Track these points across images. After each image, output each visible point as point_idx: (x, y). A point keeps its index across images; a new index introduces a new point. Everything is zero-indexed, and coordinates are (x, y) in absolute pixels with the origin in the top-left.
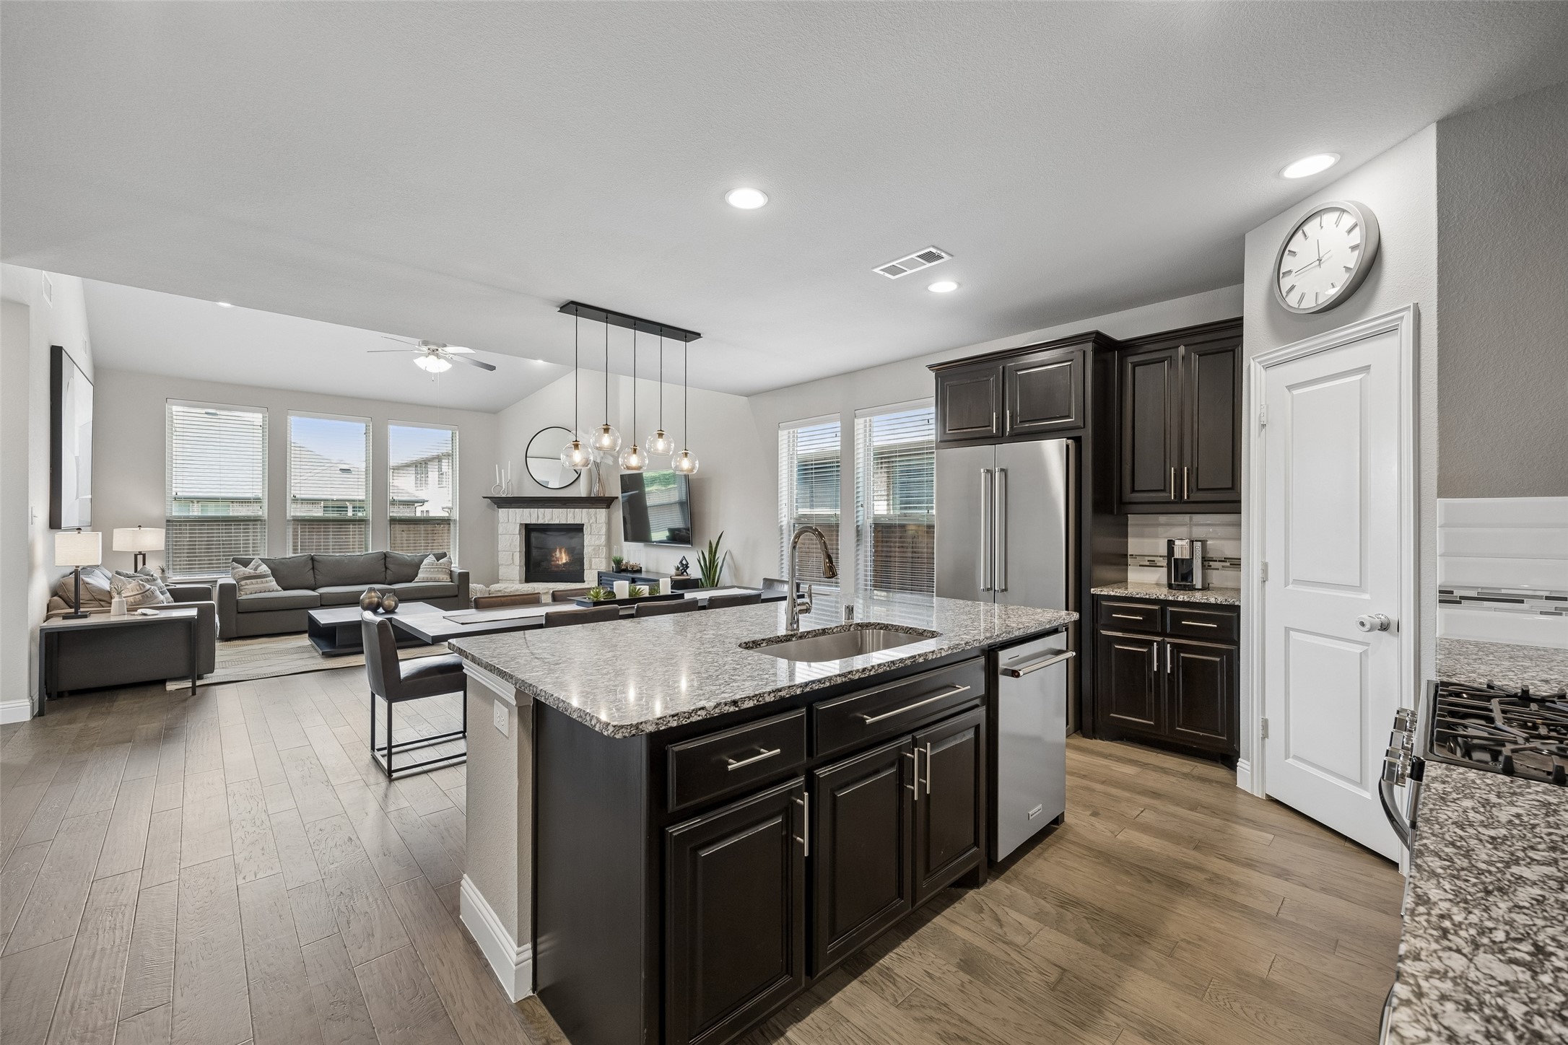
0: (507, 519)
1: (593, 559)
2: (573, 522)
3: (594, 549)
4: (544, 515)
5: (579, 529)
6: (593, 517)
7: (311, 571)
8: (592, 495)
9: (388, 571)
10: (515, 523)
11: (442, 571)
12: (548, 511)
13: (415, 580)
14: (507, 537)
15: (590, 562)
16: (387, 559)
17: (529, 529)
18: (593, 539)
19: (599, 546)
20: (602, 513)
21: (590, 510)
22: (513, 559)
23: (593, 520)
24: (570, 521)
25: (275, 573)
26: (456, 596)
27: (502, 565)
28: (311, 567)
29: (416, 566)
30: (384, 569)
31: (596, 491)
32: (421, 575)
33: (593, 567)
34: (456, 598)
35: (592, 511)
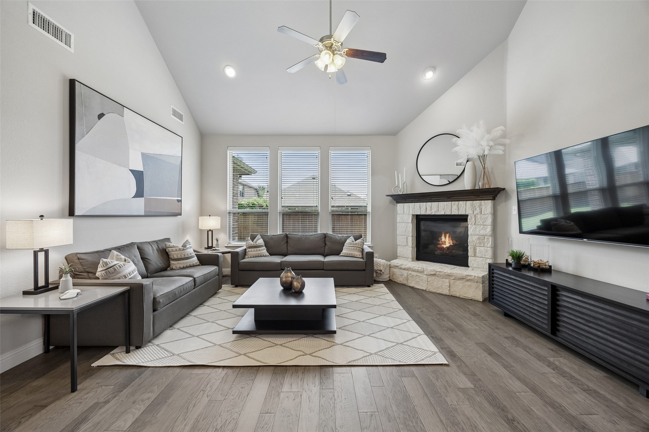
0: (402, 212)
1: (477, 248)
2: (457, 213)
3: (479, 238)
4: (431, 207)
5: (464, 218)
6: (478, 209)
7: (286, 244)
8: (477, 188)
9: (326, 246)
10: (409, 214)
11: (356, 249)
12: (435, 204)
13: (341, 254)
14: (403, 224)
15: (475, 250)
16: (326, 238)
17: (419, 219)
18: (478, 229)
19: (484, 236)
20: (487, 205)
21: (474, 202)
22: (407, 241)
23: (478, 210)
24: (455, 212)
25: (267, 245)
26: (364, 270)
27: (399, 245)
28: (286, 241)
29: (342, 243)
30: (324, 245)
31: (480, 185)
32: (344, 251)
33: (478, 254)
34: (364, 272)
35: (477, 203)
